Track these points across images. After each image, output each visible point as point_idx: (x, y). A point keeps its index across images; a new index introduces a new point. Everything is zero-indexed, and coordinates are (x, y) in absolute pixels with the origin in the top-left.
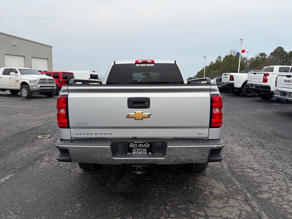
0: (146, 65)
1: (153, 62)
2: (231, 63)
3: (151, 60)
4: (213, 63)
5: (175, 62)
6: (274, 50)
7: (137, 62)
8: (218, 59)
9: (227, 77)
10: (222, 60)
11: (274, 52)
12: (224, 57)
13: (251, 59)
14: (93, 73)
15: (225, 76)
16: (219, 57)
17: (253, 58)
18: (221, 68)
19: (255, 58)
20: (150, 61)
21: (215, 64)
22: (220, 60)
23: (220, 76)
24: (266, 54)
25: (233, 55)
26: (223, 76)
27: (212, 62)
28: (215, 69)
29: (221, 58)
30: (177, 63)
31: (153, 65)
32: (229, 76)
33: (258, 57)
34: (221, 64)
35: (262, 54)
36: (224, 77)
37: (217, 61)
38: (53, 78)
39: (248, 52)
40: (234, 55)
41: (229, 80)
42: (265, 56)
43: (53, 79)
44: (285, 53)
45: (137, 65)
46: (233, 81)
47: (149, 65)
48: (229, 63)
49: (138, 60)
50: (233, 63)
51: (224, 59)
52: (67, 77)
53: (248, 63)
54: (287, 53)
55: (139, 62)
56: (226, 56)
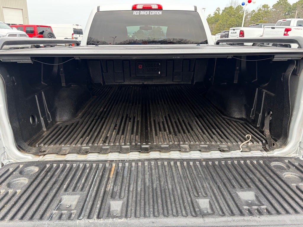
0: (150, 13)
1: (160, 8)
2: (230, 16)
3: (157, 4)
4: (211, 16)
5: (196, 8)
6: (277, 2)
7: (134, 8)
8: (217, 12)
9: (236, 33)
10: (221, 12)
11: (276, 4)
12: (223, 9)
13: (252, 11)
14: (76, 27)
15: (233, 31)
16: (218, 9)
17: (254, 11)
18: (220, 22)
19: (256, 11)
20: (156, 7)
21: (213, 17)
22: (219, 12)
23: (225, 32)
24: (269, 6)
25: (233, 7)
26: (230, 31)
27: (209, 15)
28: (213, 23)
29: (220, 11)
30: (198, 11)
31: (160, 12)
32: (238, 32)
33: (260, 10)
34: (220, 17)
35: (265, 6)
36: (232, 33)
37: (215, 14)
38: (25, 33)
39: (254, 3)
40: (235, 7)
41: (239, 36)
42: (268, 8)
43: (25, 35)
44: (289, 5)
45: (135, 13)
46: (244, 37)
47: (154, 14)
48: (228, 16)
49: (137, 5)
50: (233, 15)
51: (224, 11)
52: (43, 31)
53: (248, 17)
54: (291, 6)
55: (138, 7)
56: (226, 8)
